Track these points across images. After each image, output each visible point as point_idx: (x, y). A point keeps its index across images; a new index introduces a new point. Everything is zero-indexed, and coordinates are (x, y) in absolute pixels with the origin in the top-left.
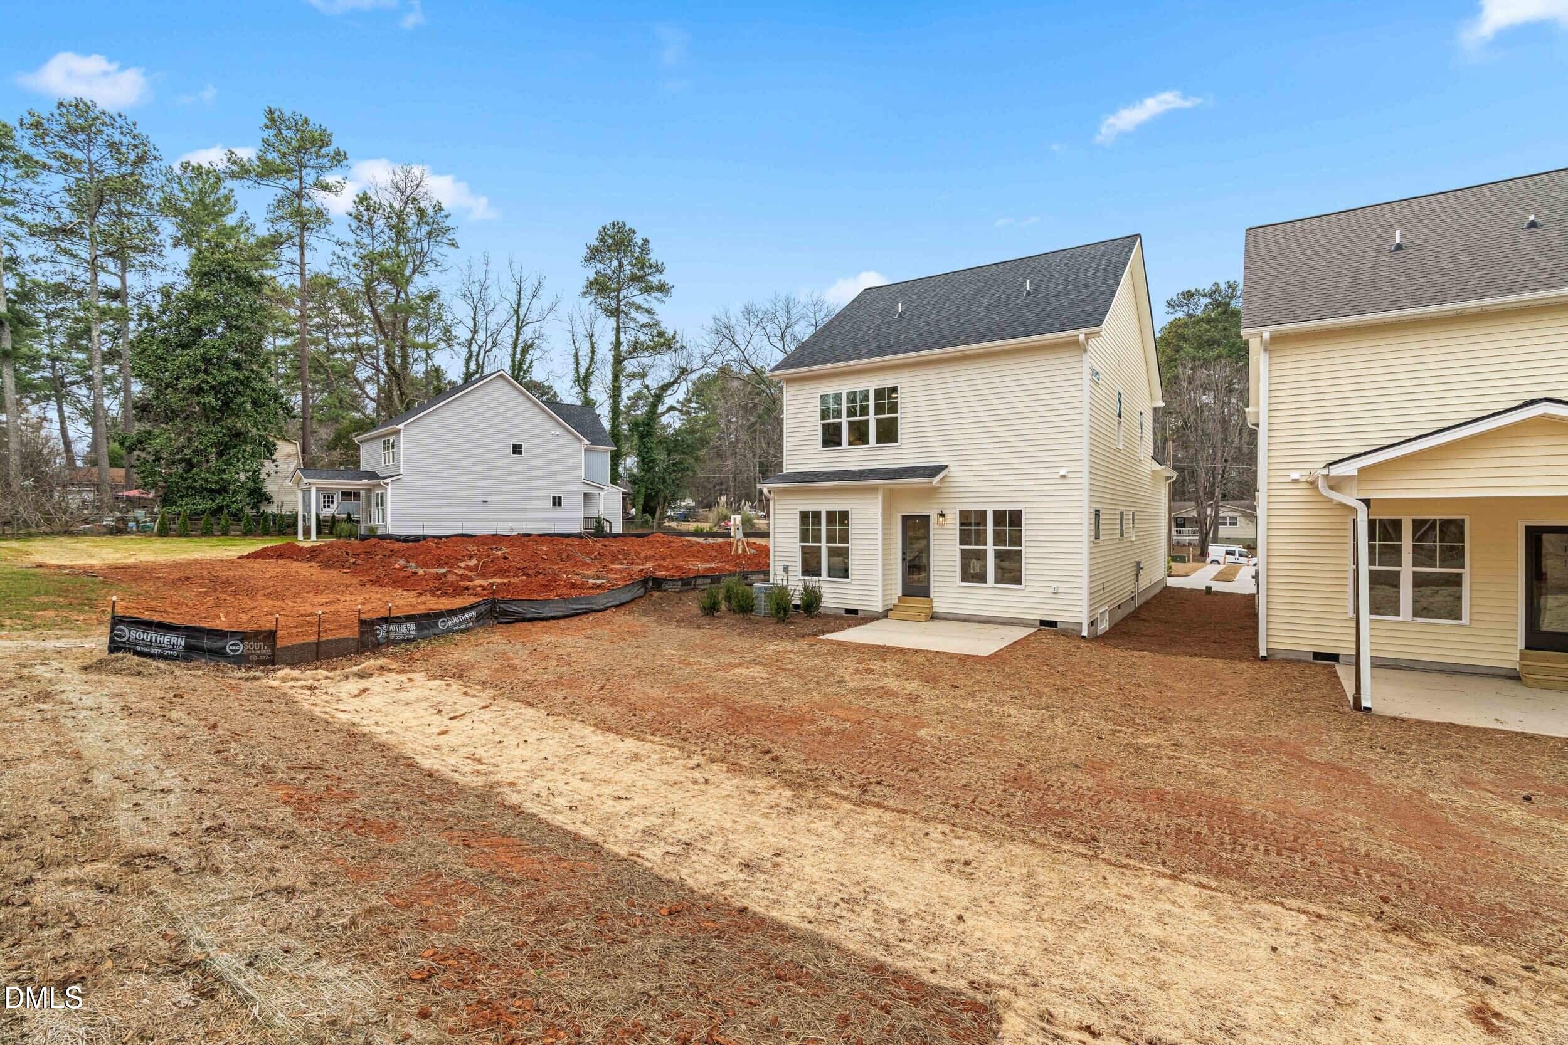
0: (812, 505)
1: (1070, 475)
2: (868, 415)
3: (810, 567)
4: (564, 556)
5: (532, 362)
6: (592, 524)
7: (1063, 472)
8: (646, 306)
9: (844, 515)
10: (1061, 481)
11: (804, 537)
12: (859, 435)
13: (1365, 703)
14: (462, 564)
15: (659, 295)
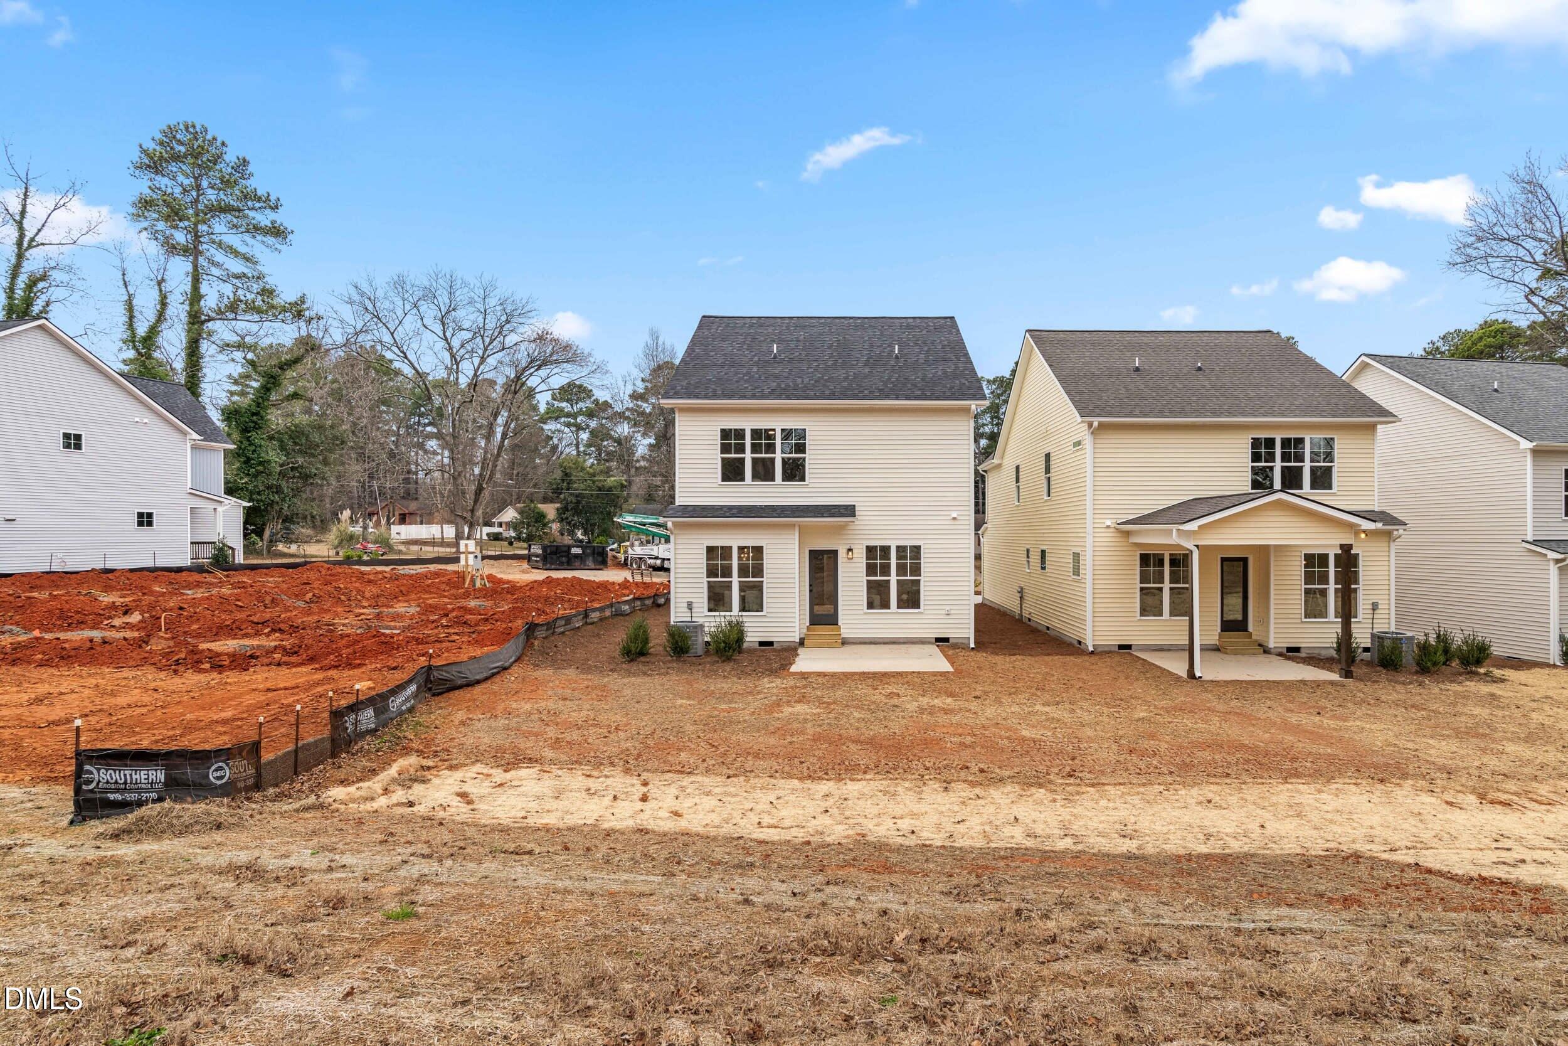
0: (719, 540)
1: (959, 518)
2: (774, 453)
3: (717, 599)
4: (268, 600)
5: (48, 304)
6: (207, 552)
7: (954, 515)
8: (242, 249)
9: (759, 550)
10: (953, 522)
11: (711, 572)
12: (764, 472)
13: (1198, 674)
14: (117, 622)
15: (270, 240)
